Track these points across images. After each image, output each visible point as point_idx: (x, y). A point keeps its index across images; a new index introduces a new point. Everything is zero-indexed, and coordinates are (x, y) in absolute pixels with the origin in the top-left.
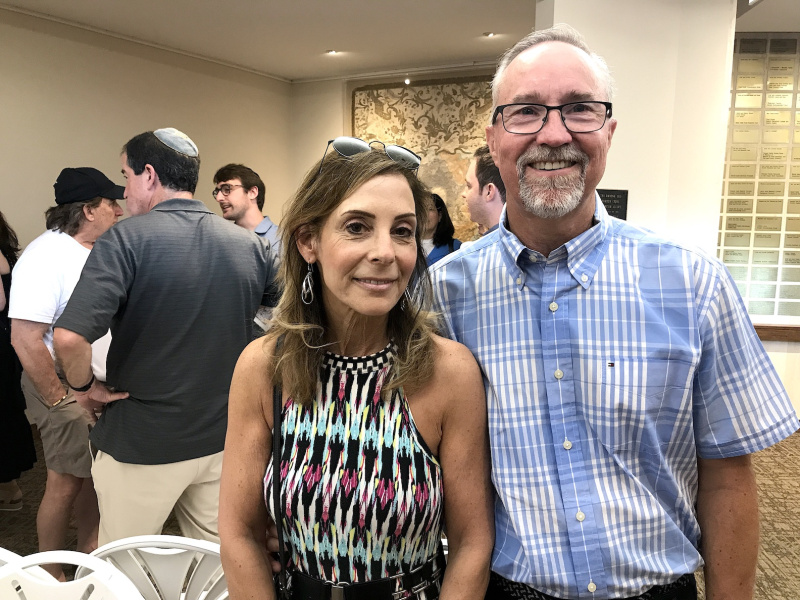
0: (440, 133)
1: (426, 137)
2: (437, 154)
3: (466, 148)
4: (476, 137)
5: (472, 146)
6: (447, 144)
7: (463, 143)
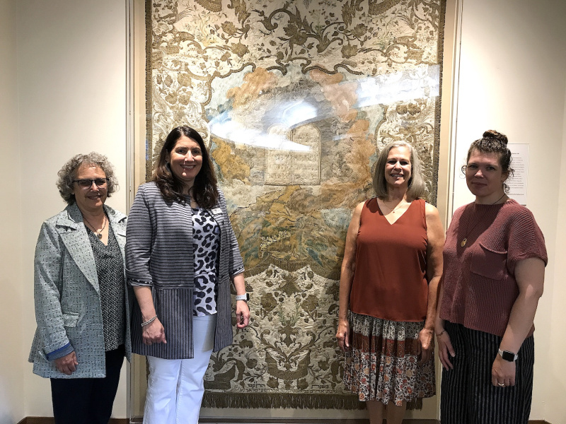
0: (310, 40)
1: (286, 44)
2: (304, 72)
3: (354, 65)
4: (370, 50)
5: (363, 63)
6: (322, 57)
7: (348, 57)
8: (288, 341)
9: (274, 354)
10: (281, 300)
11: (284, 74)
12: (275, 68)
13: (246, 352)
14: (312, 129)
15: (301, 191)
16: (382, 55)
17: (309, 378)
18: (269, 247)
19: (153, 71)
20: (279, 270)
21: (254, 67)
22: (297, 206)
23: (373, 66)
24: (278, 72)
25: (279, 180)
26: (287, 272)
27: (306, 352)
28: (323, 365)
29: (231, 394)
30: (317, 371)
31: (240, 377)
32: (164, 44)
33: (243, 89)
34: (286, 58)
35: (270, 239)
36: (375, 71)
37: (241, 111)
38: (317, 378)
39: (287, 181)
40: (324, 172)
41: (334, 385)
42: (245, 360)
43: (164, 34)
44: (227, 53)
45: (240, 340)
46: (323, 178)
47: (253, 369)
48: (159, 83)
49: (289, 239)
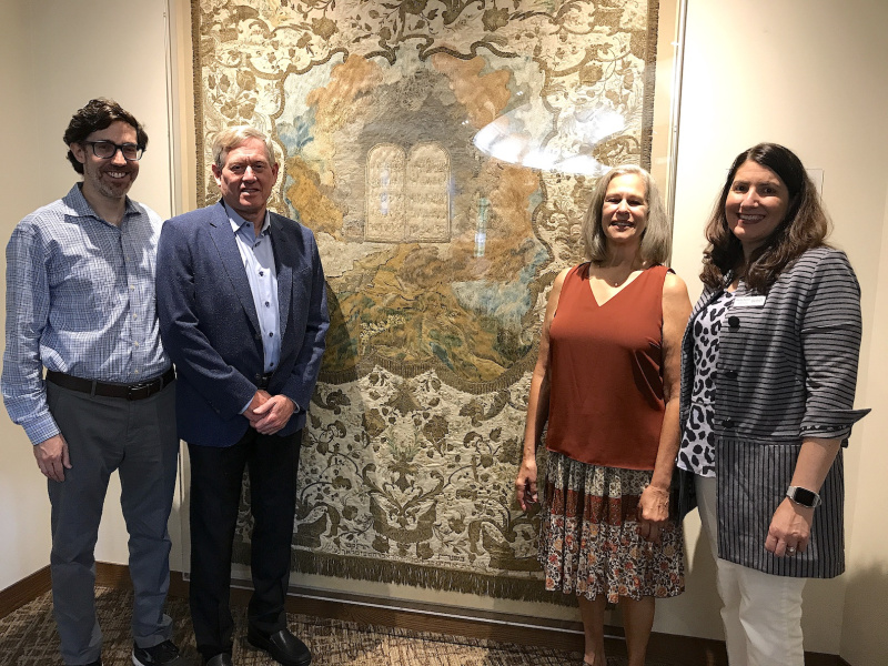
0: (431, 4)
1: (395, 14)
2: (423, 58)
3: (504, 42)
4: (530, 14)
5: (518, 38)
6: (451, 31)
7: (493, 29)
8: (403, 484)
9: (382, 502)
10: (392, 420)
11: (392, 62)
12: (378, 53)
13: (341, 495)
14: (436, 151)
15: (421, 252)
16: (550, 22)
17: (434, 542)
18: (374, 339)
19: (203, 69)
20: (389, 374)
21: (347, 54)
22: (415, 276)
23: (534, 42)
24: (381, 61)
25: (387, 235)
26: (401, 378)
27: (429, 503)
28: (456, 525)
29: (322, 555)
30: (446, 533)
31: (334, 531)
32: (217, 28)
33: (330, 91)
34: (394, 37)
35: (375, 327)
36: (538, 49)
37: (327, 125)
38: (447, 543)
39: (398, 235)
40: (456, 221)
41: (472, 558)
42: (340, 507)
43: (216, 11)
44: (306, 34)
45: (333, 476)
46: (455, 231)
47: (352, 521)
48: (212, 88)
49: (402, 328)
